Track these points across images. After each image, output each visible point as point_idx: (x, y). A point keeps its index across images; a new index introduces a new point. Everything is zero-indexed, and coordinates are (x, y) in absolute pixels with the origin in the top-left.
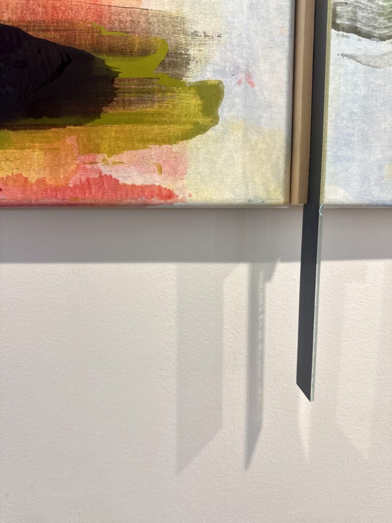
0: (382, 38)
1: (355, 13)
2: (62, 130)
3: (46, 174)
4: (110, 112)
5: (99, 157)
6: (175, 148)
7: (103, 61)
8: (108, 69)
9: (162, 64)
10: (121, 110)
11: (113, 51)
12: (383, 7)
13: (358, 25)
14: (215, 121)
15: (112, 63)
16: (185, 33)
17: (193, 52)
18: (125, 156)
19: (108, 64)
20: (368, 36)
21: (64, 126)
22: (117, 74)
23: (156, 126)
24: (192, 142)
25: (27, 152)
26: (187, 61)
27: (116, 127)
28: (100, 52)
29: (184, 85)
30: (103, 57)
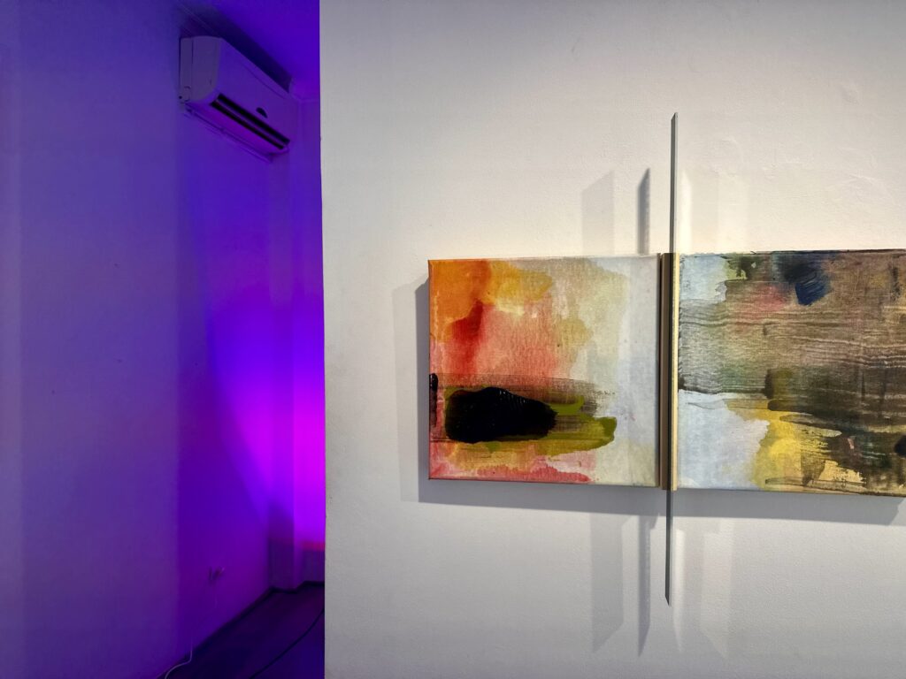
0: (715, 393)
1: (696, 380)
2: (526, 442)
3: (518, 465)
4: (552, 433)
5: (547, 457)
6: (589, 452)
7: (549, 407)
8: (552, 411)
9: (582, 408)
10: (558, 432)
11: (554, 401)
12: (714, 376)
13: (698, 386)
14: (612, 438)
15: (554, 407)
16: (594, 392)
17: (598, 402)
18: (561, 457)
19: (552, 408)
20: (705, 392)
21: (528, 440)
22: (556, 413)
23: (578, 441)
24: (599, 450)
25: (508, 453)
26: (595, 407)
27: (556, 441)
28: (547, 402)
29: (593, 419)
30: (549, 404)
